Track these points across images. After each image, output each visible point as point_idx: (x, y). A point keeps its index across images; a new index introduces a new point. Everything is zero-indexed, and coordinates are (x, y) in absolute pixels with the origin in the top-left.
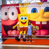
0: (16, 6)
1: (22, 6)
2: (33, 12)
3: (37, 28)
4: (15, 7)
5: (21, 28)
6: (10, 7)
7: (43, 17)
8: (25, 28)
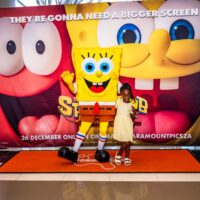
0: (55, 15)
1: (80, 15)
2: (125, 42)
3: (141, 106)
4: (51, 18)
5: (85, 108)
6: (29, 18)
7: (163, 61)
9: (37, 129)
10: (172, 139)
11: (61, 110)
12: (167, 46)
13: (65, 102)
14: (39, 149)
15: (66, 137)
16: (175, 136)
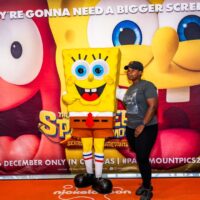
0: (35, 10)
1: (66, 10)
2: (122, 43)
4: (30, 13)
6: (2, 14)
8: (96, 120)
9: (12, 153)
10: (183, 164)
11: (43, 128)
12: (174, 47)
13: (48, 118)
14: (15, 177)
15: (48, 162)
16: (185, 160)
